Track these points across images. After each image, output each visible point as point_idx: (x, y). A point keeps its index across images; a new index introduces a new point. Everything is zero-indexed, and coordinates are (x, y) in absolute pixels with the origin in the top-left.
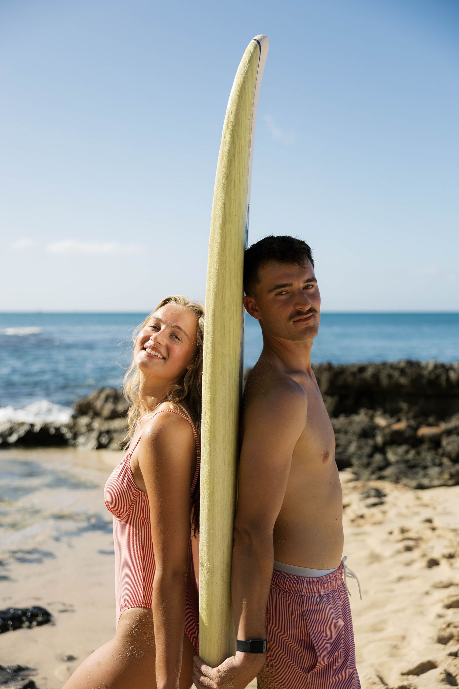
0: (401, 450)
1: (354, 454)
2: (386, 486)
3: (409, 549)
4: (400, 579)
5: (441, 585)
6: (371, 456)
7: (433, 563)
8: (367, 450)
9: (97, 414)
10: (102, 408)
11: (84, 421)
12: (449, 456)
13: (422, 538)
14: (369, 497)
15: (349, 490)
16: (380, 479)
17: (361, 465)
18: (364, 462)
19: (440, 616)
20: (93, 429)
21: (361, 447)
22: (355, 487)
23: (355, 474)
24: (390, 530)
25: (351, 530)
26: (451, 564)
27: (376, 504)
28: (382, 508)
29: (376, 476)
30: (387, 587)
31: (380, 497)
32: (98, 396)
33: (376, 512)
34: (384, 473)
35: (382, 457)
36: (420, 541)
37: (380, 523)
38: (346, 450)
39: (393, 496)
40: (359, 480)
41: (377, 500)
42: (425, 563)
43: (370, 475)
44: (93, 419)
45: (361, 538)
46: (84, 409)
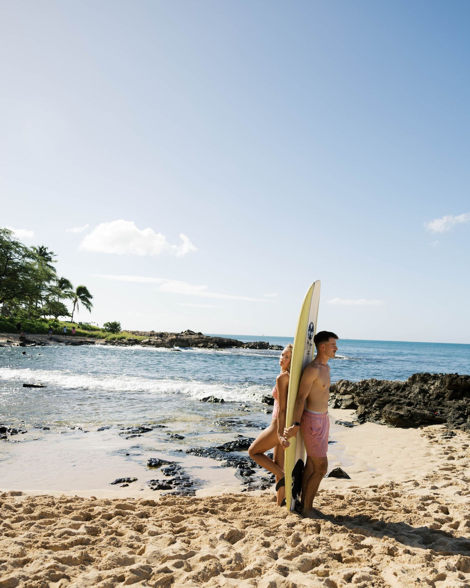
1: (450, 417)
2: (459, 432)
3: (447, 454)
4: (432, 461)
5: (446, 464)
6: (458, 418)
7: (452, 458)
8: (457, 416)
9: (338, 392)
10: (340, 389)
13: (456, 451)
14: (446, 435)
15: (439, 432)
16: (457, 429)
17: (450, 422)
18: (453, 421)
19: (434, 472)
20: (335, 398)
21: (454, 414)
22: (443, 431)
23: (446, 426)
24: (444, 447)
25: (427, 445)
26: (459, 459)
27: (447, 438)
28: (449, 439)
29: (456, 427)
30: (424, 463)
31: (451, 436)
32: (339, 383)
33: (444, 440)
34: (460, 426)
35: (463, 419)
36: (455, 452)
37: (442, 444)
38: (446, 415)
39: (458, 435)
40: (447, 428)
41: (449, 436)
42: (447, 458)
43: (453, 427)
44: (335, 394)
45: (429, 448)
46: (332, 389)
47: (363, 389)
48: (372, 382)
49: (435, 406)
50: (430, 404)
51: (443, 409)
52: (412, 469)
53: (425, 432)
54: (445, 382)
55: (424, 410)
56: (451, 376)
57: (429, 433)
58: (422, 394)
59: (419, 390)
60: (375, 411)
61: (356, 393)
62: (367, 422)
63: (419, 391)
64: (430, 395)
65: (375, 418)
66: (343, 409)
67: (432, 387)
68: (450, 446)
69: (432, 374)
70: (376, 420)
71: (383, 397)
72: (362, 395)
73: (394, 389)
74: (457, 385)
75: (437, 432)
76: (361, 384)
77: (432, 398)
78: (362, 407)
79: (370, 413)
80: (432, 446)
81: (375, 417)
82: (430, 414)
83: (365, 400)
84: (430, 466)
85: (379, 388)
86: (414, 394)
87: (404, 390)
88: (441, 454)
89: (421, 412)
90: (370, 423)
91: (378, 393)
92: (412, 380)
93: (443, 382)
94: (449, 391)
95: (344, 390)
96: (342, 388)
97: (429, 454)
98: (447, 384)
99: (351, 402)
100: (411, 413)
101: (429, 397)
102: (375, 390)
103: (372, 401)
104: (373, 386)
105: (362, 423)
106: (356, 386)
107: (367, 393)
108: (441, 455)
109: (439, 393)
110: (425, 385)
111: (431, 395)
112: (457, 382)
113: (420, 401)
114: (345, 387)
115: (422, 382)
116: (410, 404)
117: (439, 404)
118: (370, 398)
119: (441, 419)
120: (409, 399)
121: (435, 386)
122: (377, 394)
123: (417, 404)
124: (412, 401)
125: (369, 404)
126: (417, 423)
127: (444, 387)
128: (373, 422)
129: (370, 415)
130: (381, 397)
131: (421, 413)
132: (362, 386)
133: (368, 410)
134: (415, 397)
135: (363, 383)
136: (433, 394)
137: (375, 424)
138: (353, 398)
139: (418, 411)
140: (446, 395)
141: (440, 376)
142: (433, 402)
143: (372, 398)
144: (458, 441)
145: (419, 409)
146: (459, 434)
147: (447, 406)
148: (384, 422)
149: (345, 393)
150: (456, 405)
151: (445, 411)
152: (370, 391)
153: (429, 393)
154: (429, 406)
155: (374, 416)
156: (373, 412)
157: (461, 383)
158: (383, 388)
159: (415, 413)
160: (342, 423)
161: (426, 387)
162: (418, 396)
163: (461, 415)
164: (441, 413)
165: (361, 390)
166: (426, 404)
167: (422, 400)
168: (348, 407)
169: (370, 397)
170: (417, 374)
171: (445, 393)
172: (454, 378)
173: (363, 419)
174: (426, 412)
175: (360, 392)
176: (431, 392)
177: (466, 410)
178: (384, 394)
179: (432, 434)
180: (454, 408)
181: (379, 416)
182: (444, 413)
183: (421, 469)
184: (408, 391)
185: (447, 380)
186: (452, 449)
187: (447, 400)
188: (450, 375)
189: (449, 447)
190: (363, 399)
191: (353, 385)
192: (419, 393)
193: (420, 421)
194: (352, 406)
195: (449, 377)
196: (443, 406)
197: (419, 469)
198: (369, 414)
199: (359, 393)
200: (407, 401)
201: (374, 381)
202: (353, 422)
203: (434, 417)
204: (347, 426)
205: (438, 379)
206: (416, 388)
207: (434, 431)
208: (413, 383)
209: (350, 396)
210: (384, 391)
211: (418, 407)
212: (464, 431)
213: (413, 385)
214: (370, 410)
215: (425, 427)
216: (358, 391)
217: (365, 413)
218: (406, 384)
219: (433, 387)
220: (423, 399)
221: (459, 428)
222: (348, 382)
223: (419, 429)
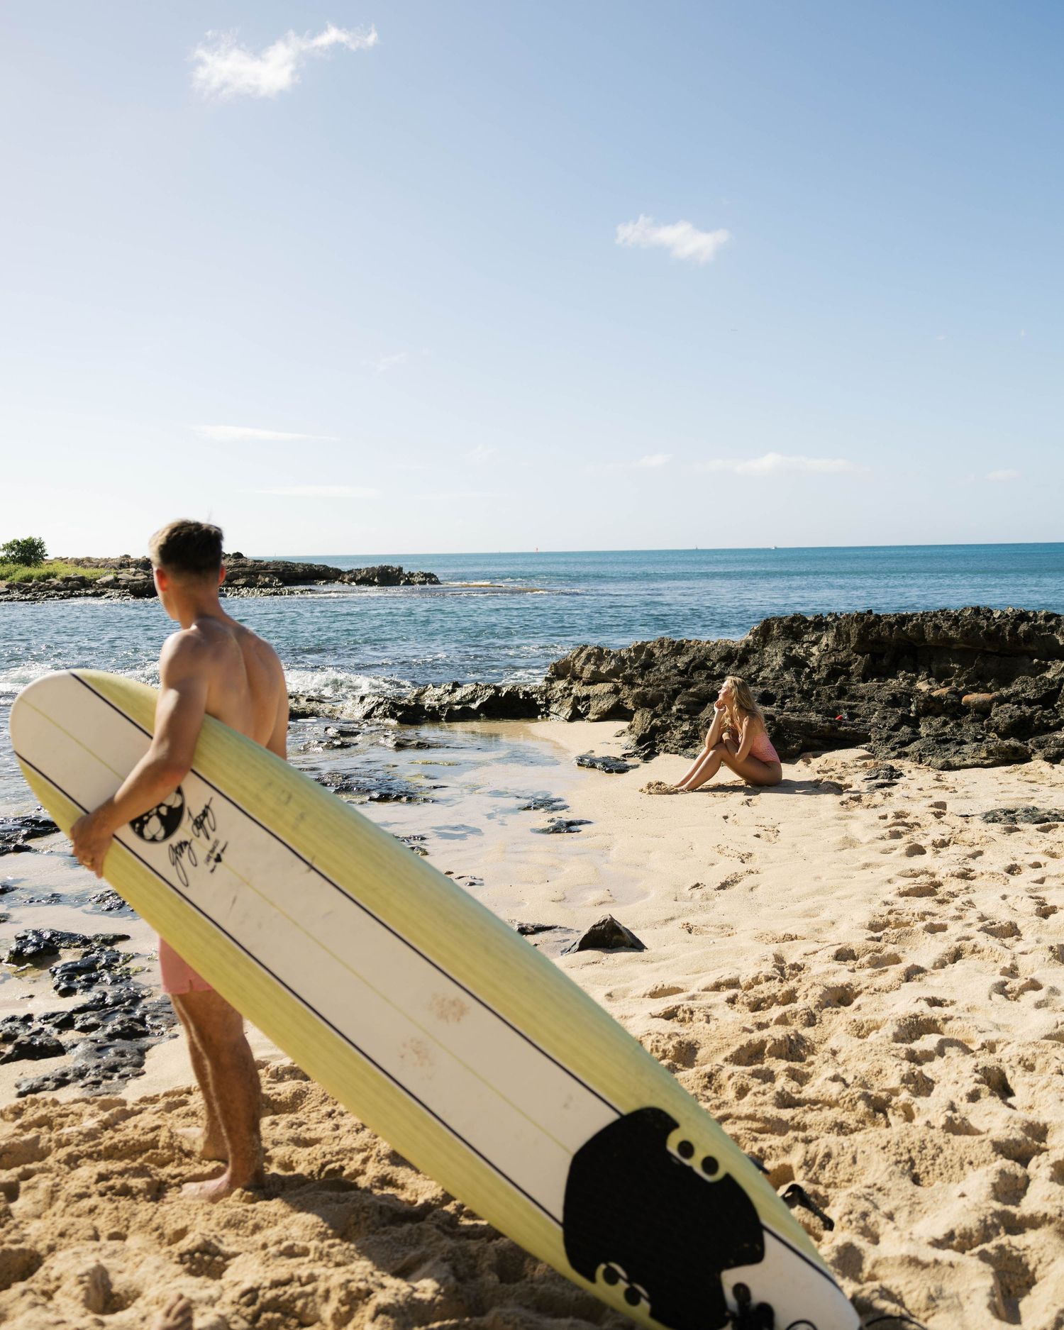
0: (937, 722)
1: (875, 725)
2: (906, 765)
3: (897, 835)
4: (866, 866)
5: (910, 873)
7: (916, 850)
8: (892, 721)
9: (576, 677)
10: (582, 669)
11: (561, 684)
12: (996, 730)
13: (918, 825)
14: (876, 778)
15: (855, 770)
16: (899, 756)
17: (880, 740)
18: (885, 736)
19: (886, 903)
20: (570, 695)
21: (885, 718)
22: (865, 765)
23: (869, 751)
24: (883, 814)
25: (836, 813)
26: (938, 852)
27: (882, 786)
28: (887, 790)
29: (895, 753)
30: (845, 874)
31: (891, 778)
32: (578, 655)
33: (878, 794)
34: (907, 749)
35: (910, 729)
36: (916, 827)
37: (875, 806)
38: (865, 722)
39: (908, 775)
40: (874, 757)
41: (886, 781)
42: (903, 851)
43: (888, 753)
44: (570, 683)
45: (844, 822)
46: (561, 671)
47: (641, 666)
48: (662, 645)
49: (830, 699)
50: (818, 694)
51: (856, 706)
52: (818, 898)
53: (818, 772)
54: (848, 635)
55: (808, 711)
56: (862, 620)
57: (830, 774)
58: (792, 669)
59: (783, 658)
60: (680, 722)
61: (624, 677)
62: (661, 753)
63: (784, 664)
64: (813, 670)
65: (680, 743)
66: (594, 721)
67: (814, 650)
68: (898, 810)
69: (810, 618)
70: (686, 747)
71: (697, 684)
72: (639, 681)
73: (719, 660)
74: (879, 641)
75: (850, 770)
76: (633, 654)
77: (819, 679)
78: (646, 715)
79: (665, 728)
80: (849, 813)
81: (682, 739)
82: (824, 722)
83: (649, 696)
84: (867, 881)
85: (682, 661)
86: (772, 670)
87: (744, 661)
88: (883, 838)
89: (800, 719)
90: (668, 755)
91: (682, 673)
92: (761, 635)
93: (841, 636)
94: (860, 657)
95: (593, 672)
96: (587, 667)
97: (849, 843)
98: (854, 640)
99: (612, 701)
100: (775, 724)
101: (809, 676)
102: (672, 668)
103: (669, 696)
104: (664, 656)
105: (647, 758)
106: (622, 660)
107: (652, 678)
108: (883, 841)
109: (835, 663)
110: (797, 647)
111: (815, 672)
112: (879, 633)
113: (792, 689)
114: (595, 664)
115: (787, 638)
116: (767, 699)
117: (842, 692)
118: (664, 690)
119: (855, 733)
120: (762, 684)
121: (823, 646)
122: (679, 678)
123: (785, 697)
124: (773, 691)
125: (661, 705)
126: (793, 749)
127: (844, 648)
128: (676, 753)
129: (668, 733)
130: (689, 686)
131: (801, 722)
132: (638, 657)
133: (662, 721)
134: (776, 678)
135: (639, 649)
136: (819, 666)
137: (682, 757)
138: (616, 691)
139: (794, 717)
140: (853, 667)
141: (829, 619)
142: (826, 690)
143: (669, 688)
144: (914, 793)
145: (793, 710)
146: (910, 772)
147: (863, 697)
149: (595, 679)
150: (885, 694)
151: (860, 712)
152: (658, 670)
153: (809, 667)
154: (816, 700)
155: (678, 737)
156: (676, 727)
157: (891, 635)
158: (691, 662)
159: (787, 721)
160: (597, 761)
161: (799, 651)
162: (782, 675)
163: (904, 720)
164: (852, 716)
165: (636, 668)
166: (806, 695)
167: (795, 685)
168: (605, 716)
169: (662, 687)
170: (773, 619)
171: (850, 664)
172: (868, 622)
173: (649, 745)
174: (814, 717)
175: (635, 675)
176: (813, 662)
177: (911, 703)
178: (696, 675)
179: (840, 778)
180: (881, 701)
181: (691, 737)
182: (858, 716)
183: (846, 897)
184: (755, 664)
185: (854, 630)
186: (906, 821)
187: (858, 681)
188: (860, 617)
189: (898, 815)
190: (644, 695)
191: (614, 656)
192: (786, 667)
193: (801, 741)
194: (617, 713)
195: (857, 622)
196: (853, 697)
197: (839, 893)
198: (664, 732)
199: (632, 676)
200: (760, 690)
201: (666, 644)
202: (624, 755)
203: (834, 729)
204: (610, 771)
205: (827, 630)
206: (774, 656)
207: (843, 769)
208: (765, 643)
209: (607, 687)
210: (696, 668)
211: (789, 705)
212: (920, 762)
213: (764, 647)
214: (665, 722)
215: (815, 757)
216: (628, 671)
217: (655, 729)
218: (747, 645)
219: (818, 650)
220: (798, 682)
221: (906, 755)
222: (601, 650)
223: (800, 764)
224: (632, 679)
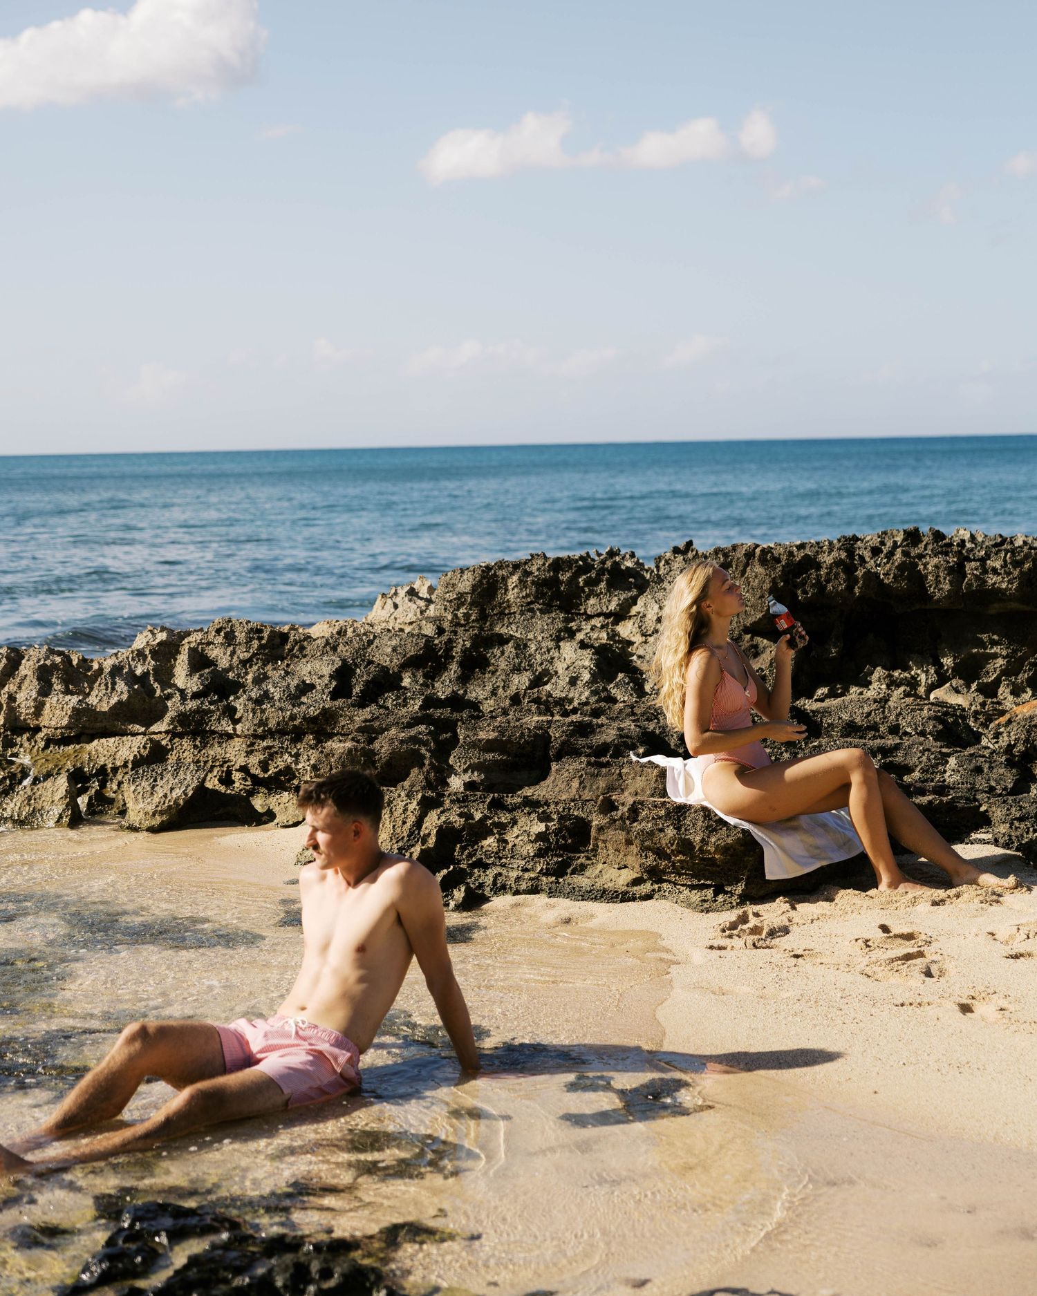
9: (20, 728)
48: (230, 638)
63: (597, 666)
65: (541, 865)
67: (627, 631)
78: (396, 803)
85: (310, 673)
96: (52, 699)
112: (820, 587)
114: (68, 691)
115: (550, 607)
138: (160, 754)
148: (637, 882)
149: (83, 728)
155: (526, 848)
185: (759, 581)
192: (602, 672)
194: (201, 808)
195: (764, 562)
201: (241, 636)
224: (201, 722)
